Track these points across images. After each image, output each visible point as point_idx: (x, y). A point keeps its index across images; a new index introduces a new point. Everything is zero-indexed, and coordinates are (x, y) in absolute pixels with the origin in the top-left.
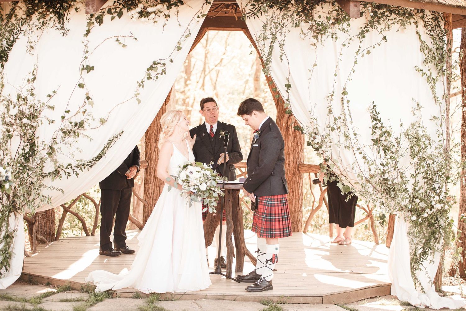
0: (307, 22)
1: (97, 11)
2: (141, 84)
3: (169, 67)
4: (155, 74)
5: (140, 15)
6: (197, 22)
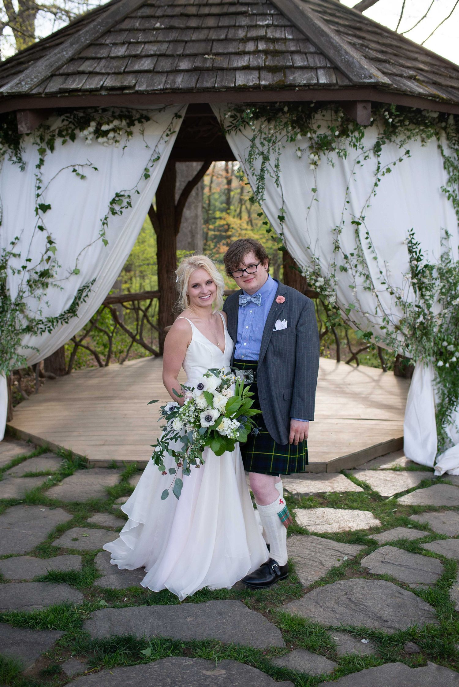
0: (305, 135)
2: (105, 222)
3: (135, 199)
4: (120, 207)
5: (96, 135)
6: (166, 142)
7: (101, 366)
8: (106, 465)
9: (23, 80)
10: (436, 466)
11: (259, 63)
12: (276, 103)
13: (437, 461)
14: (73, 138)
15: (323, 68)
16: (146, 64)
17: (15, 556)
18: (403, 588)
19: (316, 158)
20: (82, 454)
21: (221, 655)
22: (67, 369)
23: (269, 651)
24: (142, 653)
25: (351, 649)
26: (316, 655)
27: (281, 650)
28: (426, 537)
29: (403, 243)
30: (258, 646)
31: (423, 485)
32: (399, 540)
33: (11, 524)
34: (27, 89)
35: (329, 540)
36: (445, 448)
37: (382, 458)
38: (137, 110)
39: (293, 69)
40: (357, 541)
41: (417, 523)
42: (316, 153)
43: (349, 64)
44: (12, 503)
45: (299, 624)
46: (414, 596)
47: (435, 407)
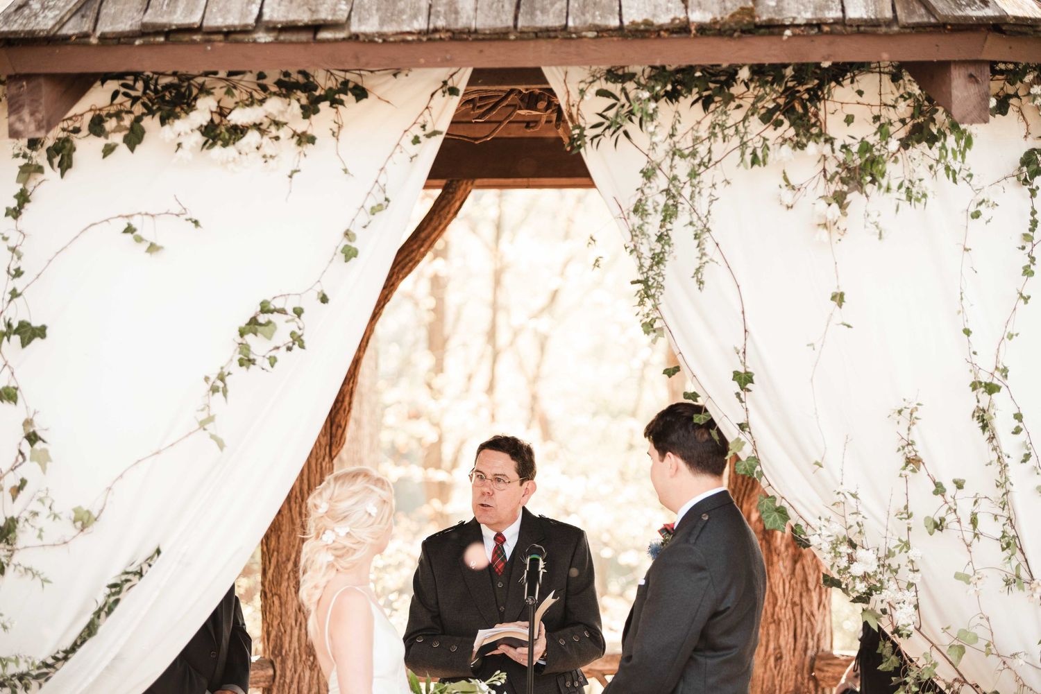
0: (802, 146)
1: (49, 127)
2: (219, 385)
3: (315, 322)
4: (267, 346)
6: (411, 159)
14: (135, 140)
34: (51, 23)
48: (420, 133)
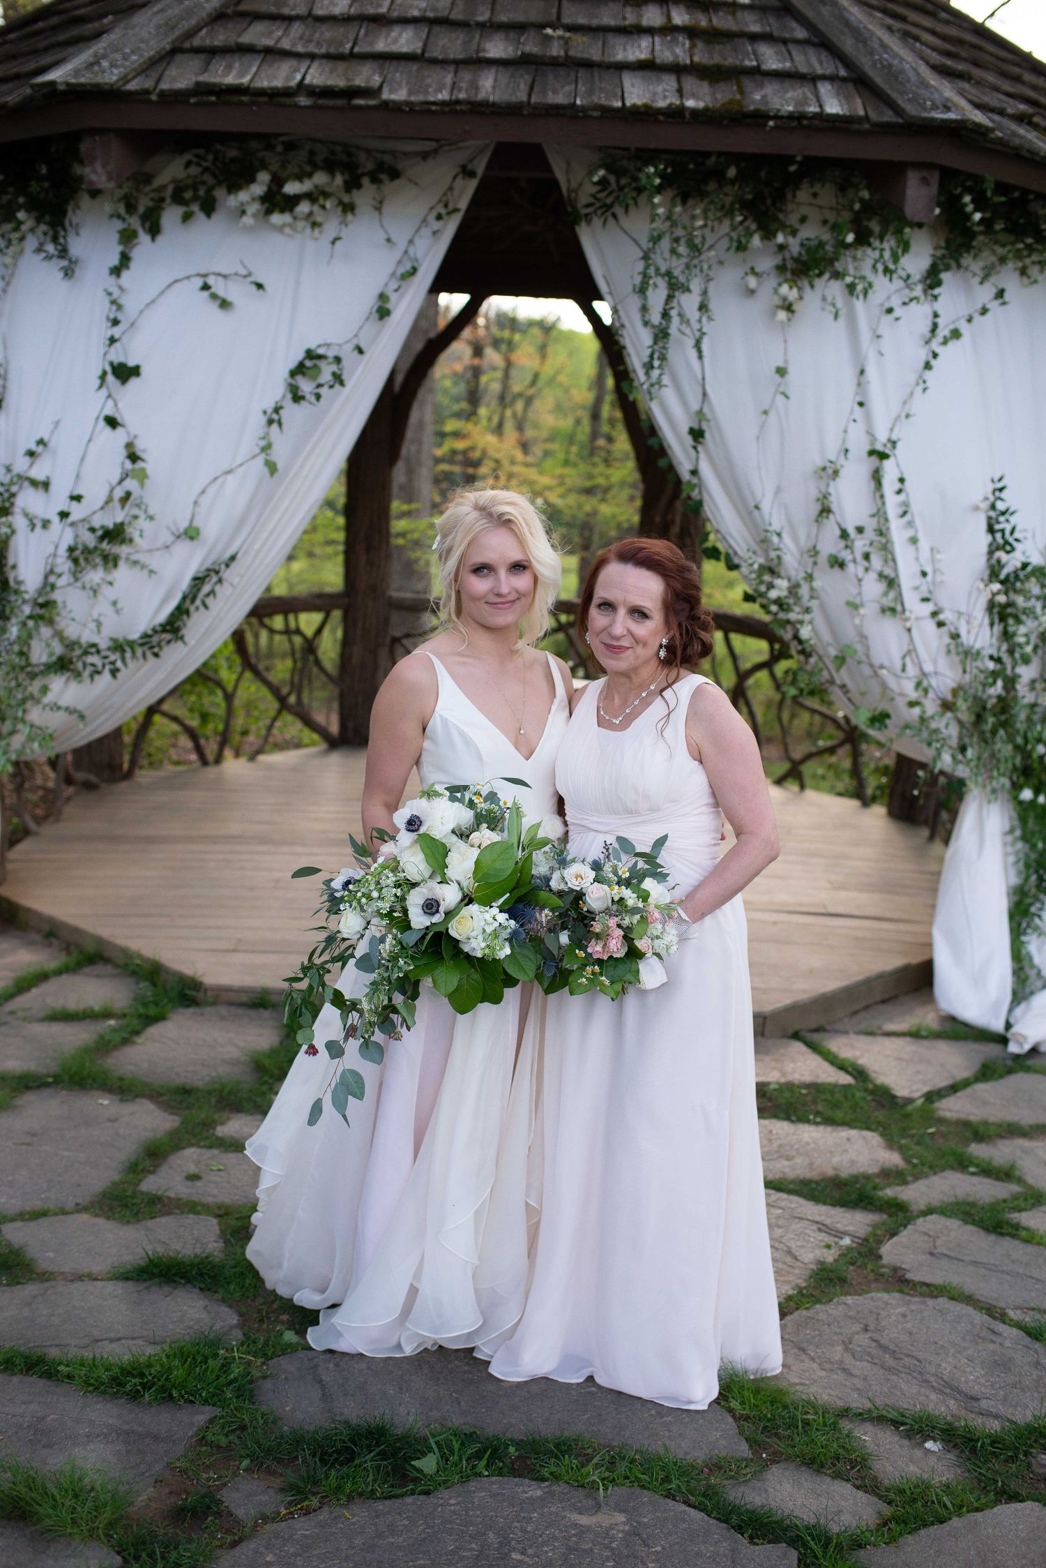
0: (768, 238)
2: (275, 417)
3: (352, 366)
4: (313, 385)
5: (266, 205)
6: (434, 233)
7: (204, 762)
8: (244, 998)
9: (104, 57)
10: (1013, 1030)
11: (677, 56)
12: (707, 154)
13: (1012, 1020)
14: (209, 208)
15: (831, 78)
16: (404, 40)
17: (56, 1214)
18: (995, 1318)
19: (793, 294)
20: (187, 970)
21: (607, 1474)
22: (126, 766)
23: (716, 1466)
24: (413, 1467)
25: (907, 1465)
26: (828, 1479)
27: (744, 1463)
28: (1015, 1197)
29: (977, 508)
30: (686, 1453)
31: (987, 1073)
32: (957, 1204)
33: (34, 1135)
34: (115, 78)
35: (795, 1198)
36: (1027, 990)
37: (882, 1007)
38: (369, 151)
39: (758, 77)
40: (861, 1201)
41: (989, 1164)
42: (795, 282)
43: (893, 74)
44: (28, 1083)
45: (772, 1403)
46: (1028, 1339)
47: (1008, 894)
48: (443, 211)
